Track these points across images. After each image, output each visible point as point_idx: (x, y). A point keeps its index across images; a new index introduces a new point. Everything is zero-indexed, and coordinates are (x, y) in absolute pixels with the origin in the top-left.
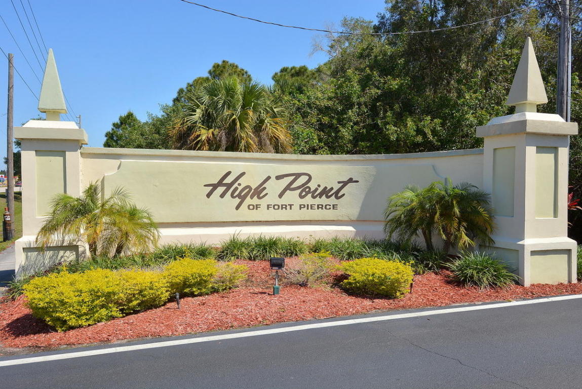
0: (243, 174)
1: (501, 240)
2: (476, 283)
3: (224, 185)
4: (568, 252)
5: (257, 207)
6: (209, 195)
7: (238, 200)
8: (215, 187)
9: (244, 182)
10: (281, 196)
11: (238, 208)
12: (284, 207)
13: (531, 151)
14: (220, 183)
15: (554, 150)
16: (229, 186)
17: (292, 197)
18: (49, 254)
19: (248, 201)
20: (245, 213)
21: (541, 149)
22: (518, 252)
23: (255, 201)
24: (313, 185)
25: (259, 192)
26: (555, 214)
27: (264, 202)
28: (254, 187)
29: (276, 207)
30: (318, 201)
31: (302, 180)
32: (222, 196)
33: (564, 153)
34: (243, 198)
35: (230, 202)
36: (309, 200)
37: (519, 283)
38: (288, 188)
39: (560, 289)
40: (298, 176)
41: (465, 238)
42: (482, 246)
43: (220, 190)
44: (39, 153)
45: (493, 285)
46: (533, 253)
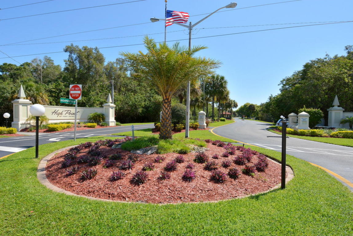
0: (58, 110)
1: (106, 121)
2: (104, 126)
3: (55, 112)
4: (114, 122)
5: (61, 116)
6: (52, 114)
7: (57, 115)
8: (53, 112)
9: (59, 112)
10: (65, 114)
11: (58, 116)
12: (66, 117)
13: (110, 109)
14: (54, 112)
15: (113, 109)
16: (56, 112)
17: (67, 115)
18: (25, 125)
19: (59, 115)
20: (59, 118)
21: (111, 108)
22: (109, 122)
23: (61, 115)
24: (71, 113)
25: (61, 114)
26: (113, 117)
27: (62, 116)
28: (60, 113)
29: (65, 117)
30: (72, 115)
31: (70, 111)
32: (55, 114)
33: (114, 109)
34: (58, 115)
35: (56, 115)
36: (70, 115)
37: (109, 126)
38: (67, 113)
39: (114, 126)
40: (68, 111)
41: (102, 121)
42: (103, 122)
43: (55, 113)
44: (23, 106)
45: (106, 126)
46: (111, 122)
